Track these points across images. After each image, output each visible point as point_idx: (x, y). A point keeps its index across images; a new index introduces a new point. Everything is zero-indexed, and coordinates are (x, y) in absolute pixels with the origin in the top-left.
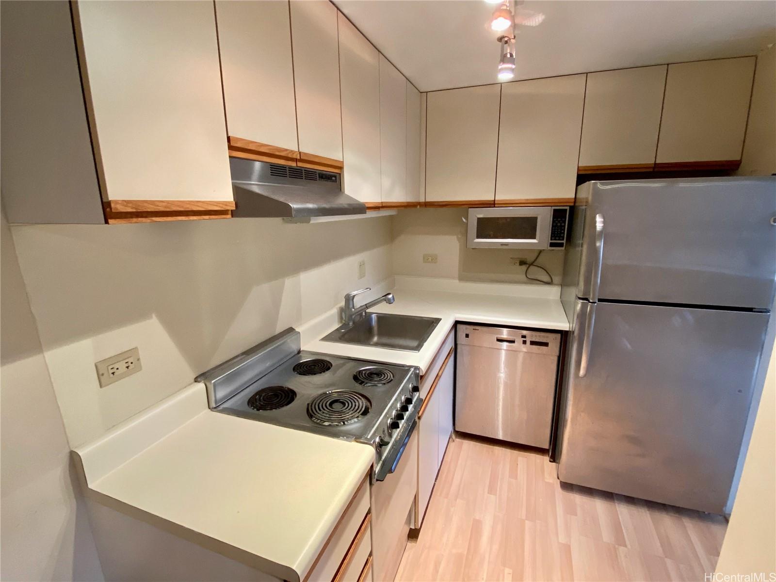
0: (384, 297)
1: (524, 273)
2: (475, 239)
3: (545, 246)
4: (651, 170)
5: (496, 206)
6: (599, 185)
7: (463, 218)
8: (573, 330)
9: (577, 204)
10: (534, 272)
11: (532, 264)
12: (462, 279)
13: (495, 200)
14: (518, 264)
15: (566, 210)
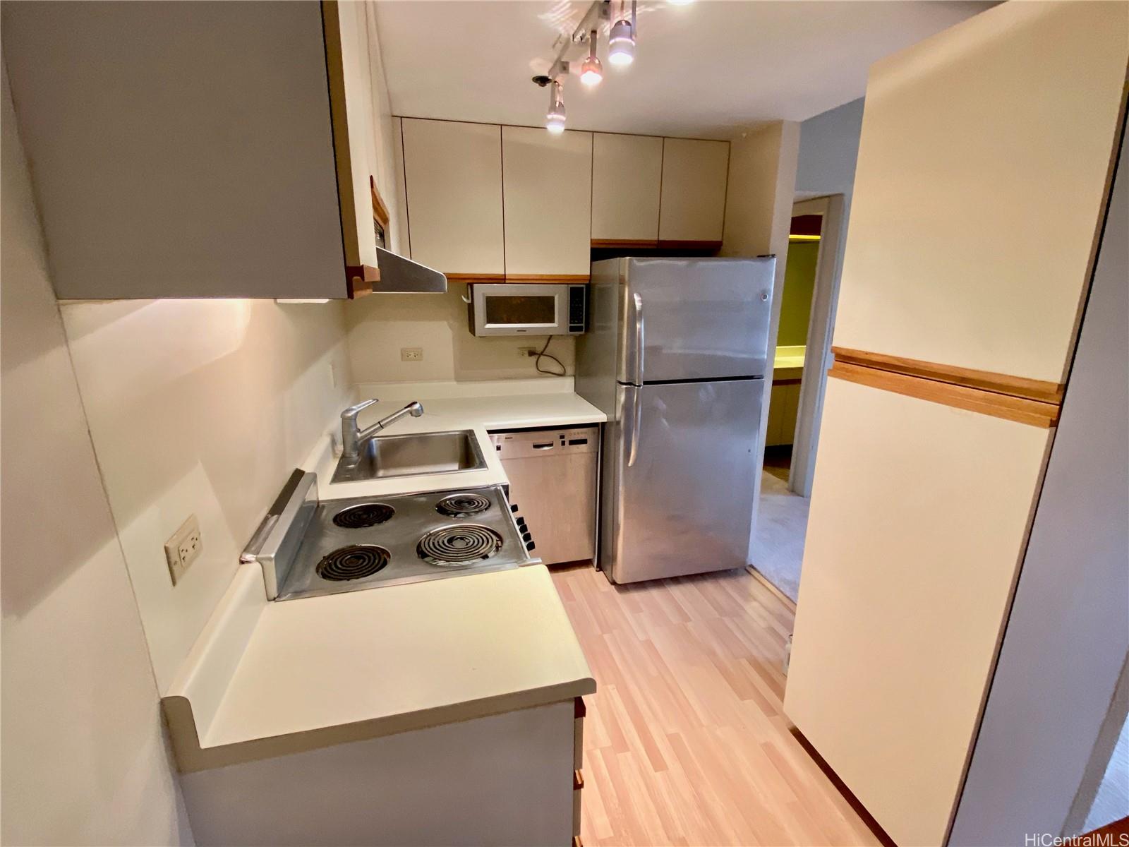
0: (409, 409)
1: (535, 366)
2: (485, 325)
3: (565, 330)
4: (655, 247)
5: (507, 281)
6: (635, 261)
7: (463, 297)
8: (617, 419)
9: (592, 282)
10: (546, 363)
11: (542, 354)
12: (459, 378)
13: (505, 275)
14: (527, 355)
15: (583, 288)
